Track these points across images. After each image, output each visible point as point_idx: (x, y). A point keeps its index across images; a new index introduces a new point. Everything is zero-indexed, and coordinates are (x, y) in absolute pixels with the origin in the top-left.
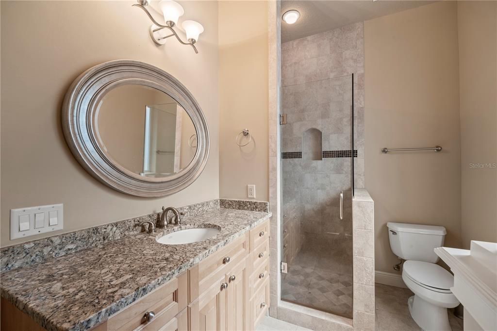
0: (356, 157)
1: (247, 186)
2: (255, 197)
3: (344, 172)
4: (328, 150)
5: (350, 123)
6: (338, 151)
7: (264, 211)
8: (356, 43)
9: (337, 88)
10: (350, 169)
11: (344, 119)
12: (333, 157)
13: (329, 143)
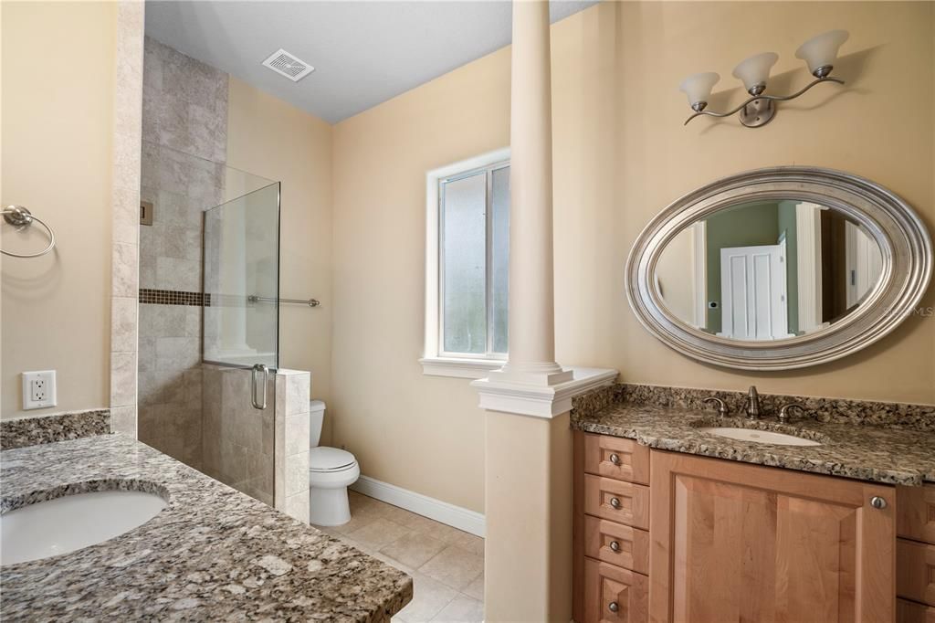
0: (209, 305)
1: (20, 377)
2: (55, 404)
3: (186, 334)
4: (153, 288)
5: (198, 242)
6: (175, 292)
7: (97, 433)
8: (215, 103)
9: (176, 167)
10: (198, 328)
11: (188, 233)
12: (162, 303)
13: (155, 272)
